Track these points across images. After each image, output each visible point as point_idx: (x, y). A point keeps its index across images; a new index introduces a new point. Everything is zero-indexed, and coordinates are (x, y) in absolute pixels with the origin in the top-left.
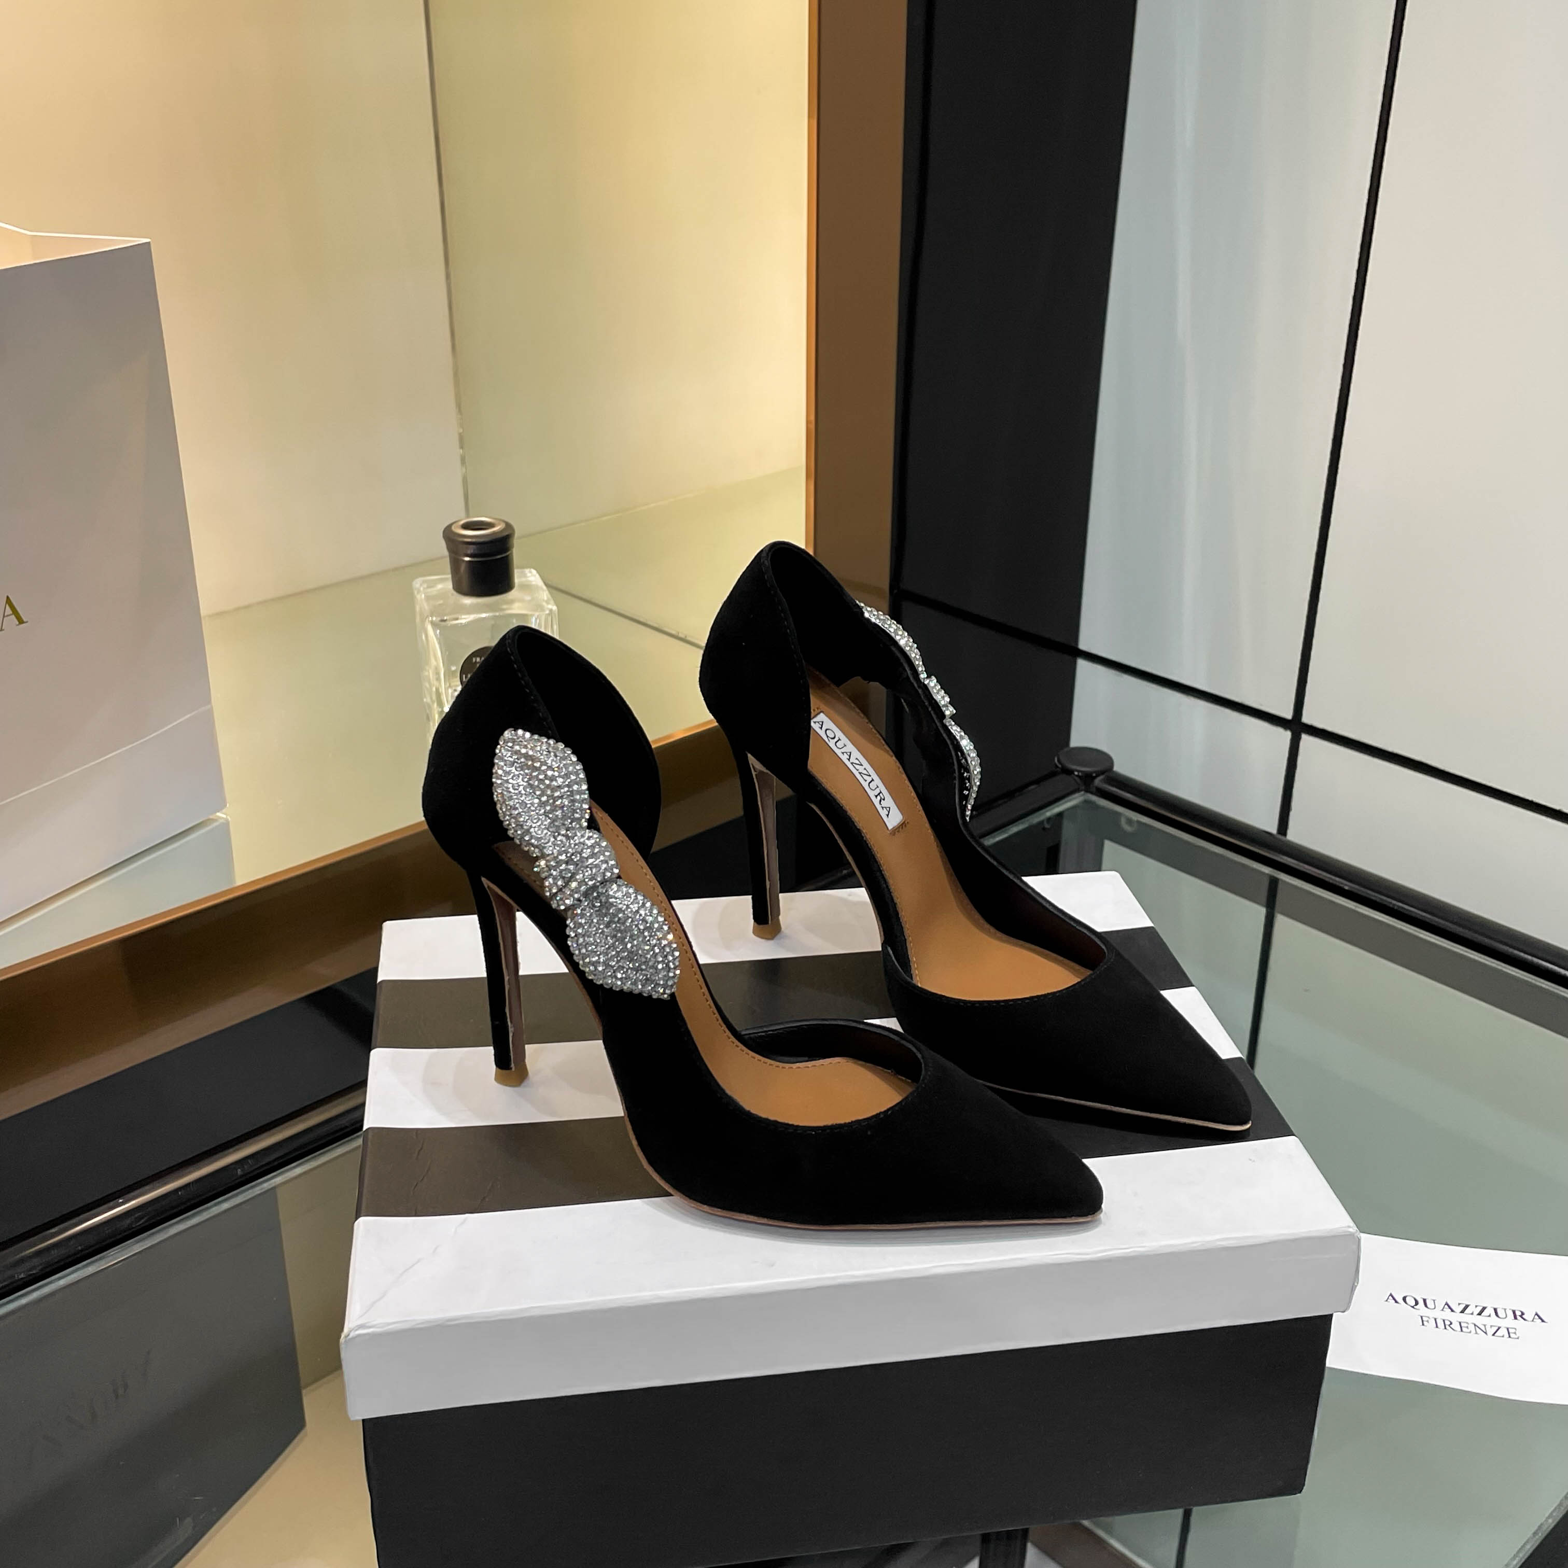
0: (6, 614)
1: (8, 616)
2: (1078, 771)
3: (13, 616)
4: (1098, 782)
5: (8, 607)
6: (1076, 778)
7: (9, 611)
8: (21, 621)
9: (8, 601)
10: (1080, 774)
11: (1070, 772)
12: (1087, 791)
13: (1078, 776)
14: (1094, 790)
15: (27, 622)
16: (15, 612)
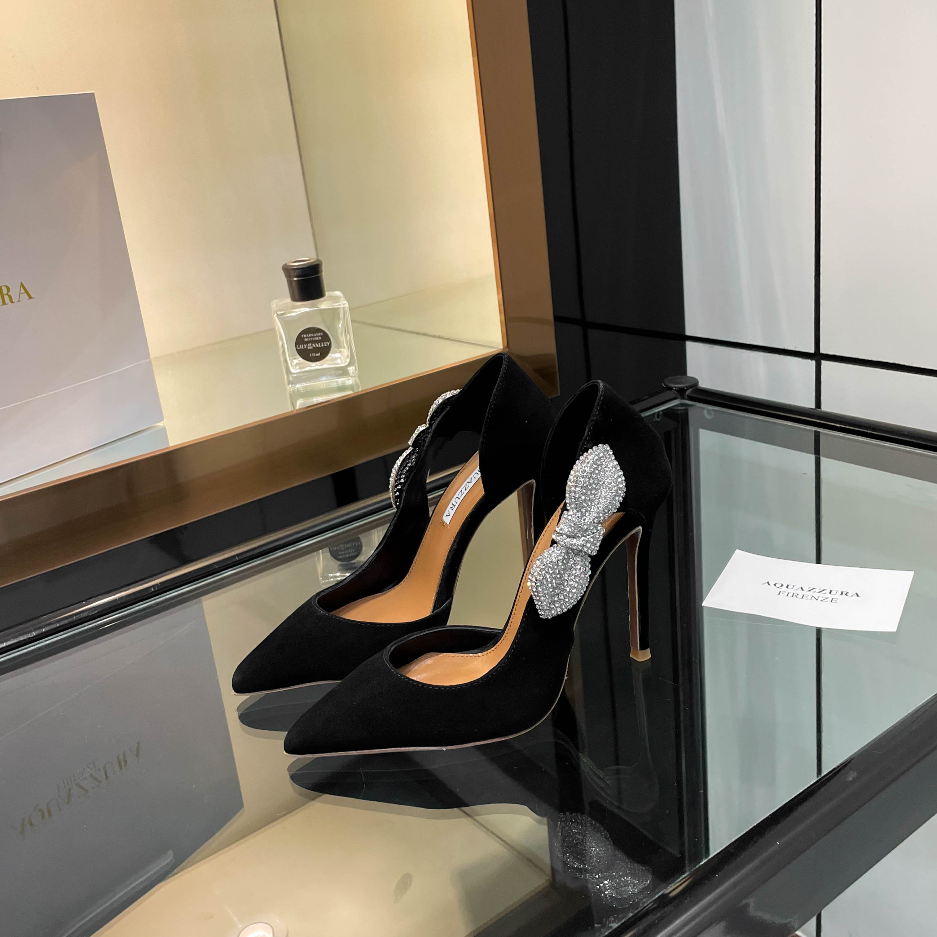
0: (21, 293)
1: (22, 293)
2: (676, 387)
3: (25, 294)
4: (688, 392)
5: (22, 288)
6: (675, 392)
7: (22, 291)
8: (30, 297)
9: (22, 285)
10: (677, 389)
11: (671, 389)
12: (683, 398)
13: (676, 390)
14: (686, 397)
15: (34, 298)
16: (26, 292)
